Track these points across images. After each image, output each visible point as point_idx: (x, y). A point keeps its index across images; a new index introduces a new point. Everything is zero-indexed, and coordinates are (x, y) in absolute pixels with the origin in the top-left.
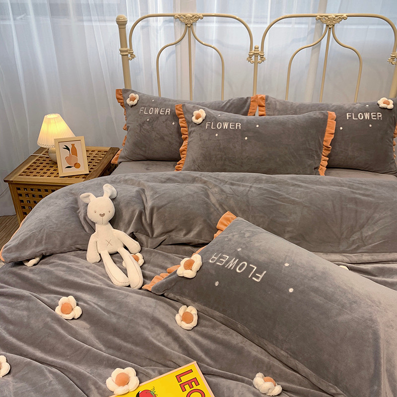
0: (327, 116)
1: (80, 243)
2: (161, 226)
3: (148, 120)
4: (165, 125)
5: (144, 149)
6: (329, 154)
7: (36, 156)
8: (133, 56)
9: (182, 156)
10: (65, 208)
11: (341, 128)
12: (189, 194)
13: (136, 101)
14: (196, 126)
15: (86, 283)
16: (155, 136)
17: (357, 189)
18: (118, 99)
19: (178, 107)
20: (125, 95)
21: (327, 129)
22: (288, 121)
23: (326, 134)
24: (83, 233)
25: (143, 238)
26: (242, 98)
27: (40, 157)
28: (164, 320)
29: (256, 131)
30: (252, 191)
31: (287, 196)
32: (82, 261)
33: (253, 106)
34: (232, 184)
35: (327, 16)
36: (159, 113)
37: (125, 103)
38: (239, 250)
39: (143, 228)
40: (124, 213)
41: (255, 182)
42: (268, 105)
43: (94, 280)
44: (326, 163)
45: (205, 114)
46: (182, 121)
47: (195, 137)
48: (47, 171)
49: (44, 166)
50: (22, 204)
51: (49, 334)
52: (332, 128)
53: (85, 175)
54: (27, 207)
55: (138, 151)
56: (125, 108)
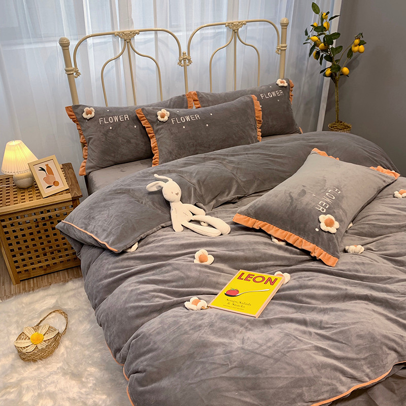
0: (252, 98)
3: (111, 128)
4: (128, 130)
6: (261, 126)
8: (78, 74)
9: (154, 152)
11: (261, 106)
13: (93, 114)
14: (162, 124)
16: (122, 141)
18: (70, 115)
19: (138, 112)
21: (255, 107)
23: (256, 112)
25: (201, 205)
26: (180, 96)
29: (212, 118)
33: (190, 102)
35: (233, 24)
36: (119, 120)
42: (200, 99)
45: (168, 113)
46: (144, 123)
47: (164, 133)
48: (23, 197)
49: (14, 194)
50: (7, 236)
51: (208, 276)
52: (258, 107)
53: (66, 190)
54: (12, 238)
55: (108, 158)
56: (78, 123)
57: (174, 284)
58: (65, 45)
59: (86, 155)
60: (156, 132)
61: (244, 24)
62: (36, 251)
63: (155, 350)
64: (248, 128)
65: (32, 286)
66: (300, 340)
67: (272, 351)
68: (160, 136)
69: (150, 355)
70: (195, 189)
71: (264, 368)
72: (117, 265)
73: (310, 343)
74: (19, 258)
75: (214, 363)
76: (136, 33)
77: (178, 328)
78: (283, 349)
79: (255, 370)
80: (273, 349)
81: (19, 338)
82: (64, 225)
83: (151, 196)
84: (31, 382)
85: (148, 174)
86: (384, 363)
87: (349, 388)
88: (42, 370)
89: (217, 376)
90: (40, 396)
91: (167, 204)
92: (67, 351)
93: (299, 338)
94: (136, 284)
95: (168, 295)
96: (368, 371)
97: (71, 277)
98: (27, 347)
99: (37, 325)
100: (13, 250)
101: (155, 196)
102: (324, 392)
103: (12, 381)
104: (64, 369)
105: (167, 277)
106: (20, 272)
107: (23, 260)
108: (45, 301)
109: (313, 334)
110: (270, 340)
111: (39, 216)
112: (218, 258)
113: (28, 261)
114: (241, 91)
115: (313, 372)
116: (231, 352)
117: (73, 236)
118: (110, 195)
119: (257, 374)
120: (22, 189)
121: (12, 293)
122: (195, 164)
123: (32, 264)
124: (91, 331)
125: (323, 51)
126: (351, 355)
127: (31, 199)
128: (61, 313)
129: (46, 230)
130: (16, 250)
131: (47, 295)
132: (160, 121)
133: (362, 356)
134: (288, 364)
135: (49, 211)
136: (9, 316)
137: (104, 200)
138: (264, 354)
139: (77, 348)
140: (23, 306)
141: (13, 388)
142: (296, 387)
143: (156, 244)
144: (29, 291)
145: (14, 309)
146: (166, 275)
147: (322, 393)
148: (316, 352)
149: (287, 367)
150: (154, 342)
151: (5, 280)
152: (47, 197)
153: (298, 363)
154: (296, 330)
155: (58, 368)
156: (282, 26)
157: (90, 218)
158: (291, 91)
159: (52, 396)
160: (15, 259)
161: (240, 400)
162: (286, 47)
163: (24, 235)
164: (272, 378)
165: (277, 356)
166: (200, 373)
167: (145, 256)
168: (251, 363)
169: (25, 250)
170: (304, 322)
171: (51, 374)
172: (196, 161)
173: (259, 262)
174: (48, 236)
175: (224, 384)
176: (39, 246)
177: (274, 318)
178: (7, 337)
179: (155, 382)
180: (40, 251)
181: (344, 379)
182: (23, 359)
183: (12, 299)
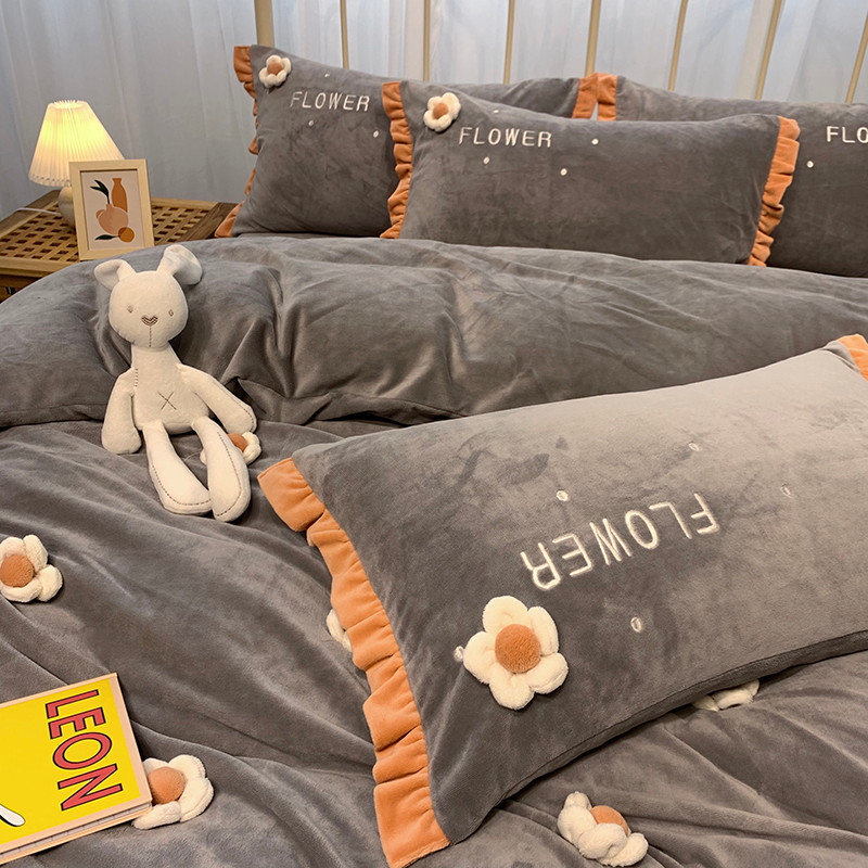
0: (777, 128)
1: (88, 398)
2: (316, 367)
3: (310, 123)
4: (353, 139)
5: (297, 199)
6: (776, 228)
7: (31, 213)
9: (393, 218)
10: (56, 309)
11: (810, 164)
12: (399, 287)
13: (282, 75)
15: (85, 501)
16: (328, 166)
17: (859, 301)
18: (239, 71)
19: (389, 90)
20: (257, 62)
21: (776, 160)
22: (676, 132)
23: (772, 174)
24: (97, 374)
25: (266, 396)
26: (557, 80)
27: (39, 217)
28: (294, 620)
29: (589, 154)
30: (574, 290)
31: (669, 307)
32: (85, 447)
33: (585, 102)
34: (521, 271)
36: (340, 106)
37: (255, 82)
39: (264, 369)
40: (215, 327)
41: (583, 271)
42: (622, 100)
43: (112, 497)
44: (765, 252)
45: (459, 106)
47: (428, 167)
52: (788, 158)
55: (283, 205)
56: (256, 96)
59: (250, 188)
60: (416, 160)
68: (418, 174)
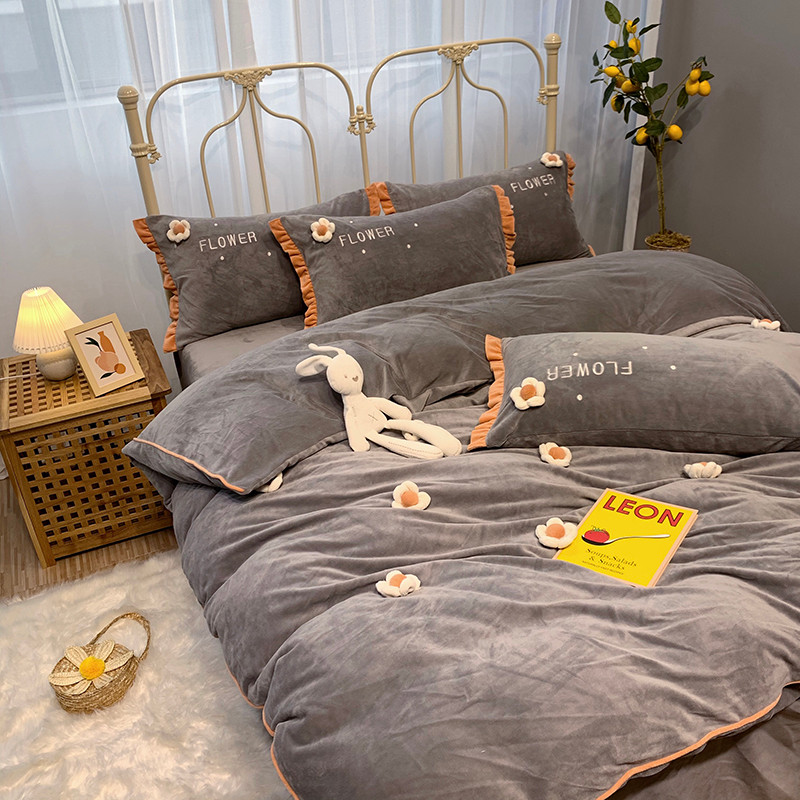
0: (494, 192)
3: (222, 258)
4: (256, 260)
6: (514, 245)
8: (155, 155)
14: (322, 247)
16: (244, 282)
18: (142, 236)
19: (274, 225)
20: (156, 227)
21: (501, 209)
23: (503, 217)
26: (354, 193)
29: (418, 233)
30: (496, 303)
31: (541, 296)
33: (373, 202)
35: (452, 48)
36: (238, 242)
37: (158, 241)
38: (575, 354)
41: (486, 293)
42: (394, 196)
44: (513, 260)
45: (333, 225)
46: (287, 246)
47: (326, 264)
48: (58, 397)
49: (39, 392)
50: (28, 472)
51: (420, 531)
52: (507, 207)
53: (139, 381)
54: (38, 476)
55: (218, 316)
56: (158, 250)
57: (355, 549)
58: (128, 101)
59: (176, 313)
60: (310, 263)
61: (473, 48)
62: (85, 500)
63: (323, 673)
64: (487, 249)
65: (79, 569)
66: (601, 646)
67: (548, 669)
68: (318, 271)
69: (314, 684)
70: (390, 369)
71: (535, 701)
72: (244, 517)
73: (622, 652)
74: (52, 515)
75: (437, 695)
76: (266, 73)
77: (366, 631)
78: (570, 663)
79: (518, 706)
80: (552, 665)
81: (58, 668)
82: (139, 447)
83: (304, 385)
84: (84, 751)
85: (297, 343)
86: (768, 684)
87: (702, 735)
88: (105, 728)
89: (443, 720)
90: (102, 777)
91: (337, 399)
92: (151, 692)
93: (600, 642)
94: (281, 552)
95: (344, 570)
96: (736, 700)
97: (153, 550)
98: (73, 685)
99: (92, 643)
100: (39, 501)
101: (313, 385)
102: (653, 744)
103: (46, 750)
104: (146, 725)
105: (341, 536)
106: (55, 543)
107: (60, 519)
108: (104, 597)
109: (627, 635)
110: (544, 648)
111: (88, 432)
112: (439, 498)
113: (69, 522)
114: (471, 179)
115: (629, 707)
116: (469, 673)
117: (156, 468)
118: (225, 384)
119: (522, 712)
120: (53, 381)
121: (41, 583)
122: (387, 321)
123: (78, 526)
124: (195, 652)
125: (629, 94)
126: (703, 671)
127: (72, 399)
128: (136, 619)
129: (103, 460)
130: (46, 499)
131: (109, 586)
132: (317, 242)
133: (722, 671)
134: (583, 693)
135: (106, 423)
136: (36, 628)
137: (215, 395)
138: (533, 674)
139: (170, 685)
140: (62, 609)
141: (50, 764)
142: (598, 736)
143: (318, 476)
144: (74, 578)
145: (45, 614)
146: (339, 532)
147: (650, 746)
148: (635, 668)
149: (579, 697)
150: (320, 659)
151: (27, 560)
152: (104, 395)
153: (600, 689)
154: (593, 627)
155: (134, 724)
156: (548, 49)
157: (188, 430)
158: (571, 175)
159: (125, 776)
160: (44, 517)
161: (490, 764)
162: (557, 89)
163: (60, 471)
164: (550, 719)
165: (558, 677)
166: (411, 714)
167: (297, 498)
168: (508, 692)
169: (64, 500)
170: (609, 614)
171: (121, 735)
172: (389, 316)
173: (519, 500)
174: (106, 471)
175: (458, 734)
176: (90, 492)
177: (551, 607)
178: (33, 668)
179: (325, 734)
180: (93, 501)
181: (690, 717)
182: (67, 709)
183: (41, 594)
